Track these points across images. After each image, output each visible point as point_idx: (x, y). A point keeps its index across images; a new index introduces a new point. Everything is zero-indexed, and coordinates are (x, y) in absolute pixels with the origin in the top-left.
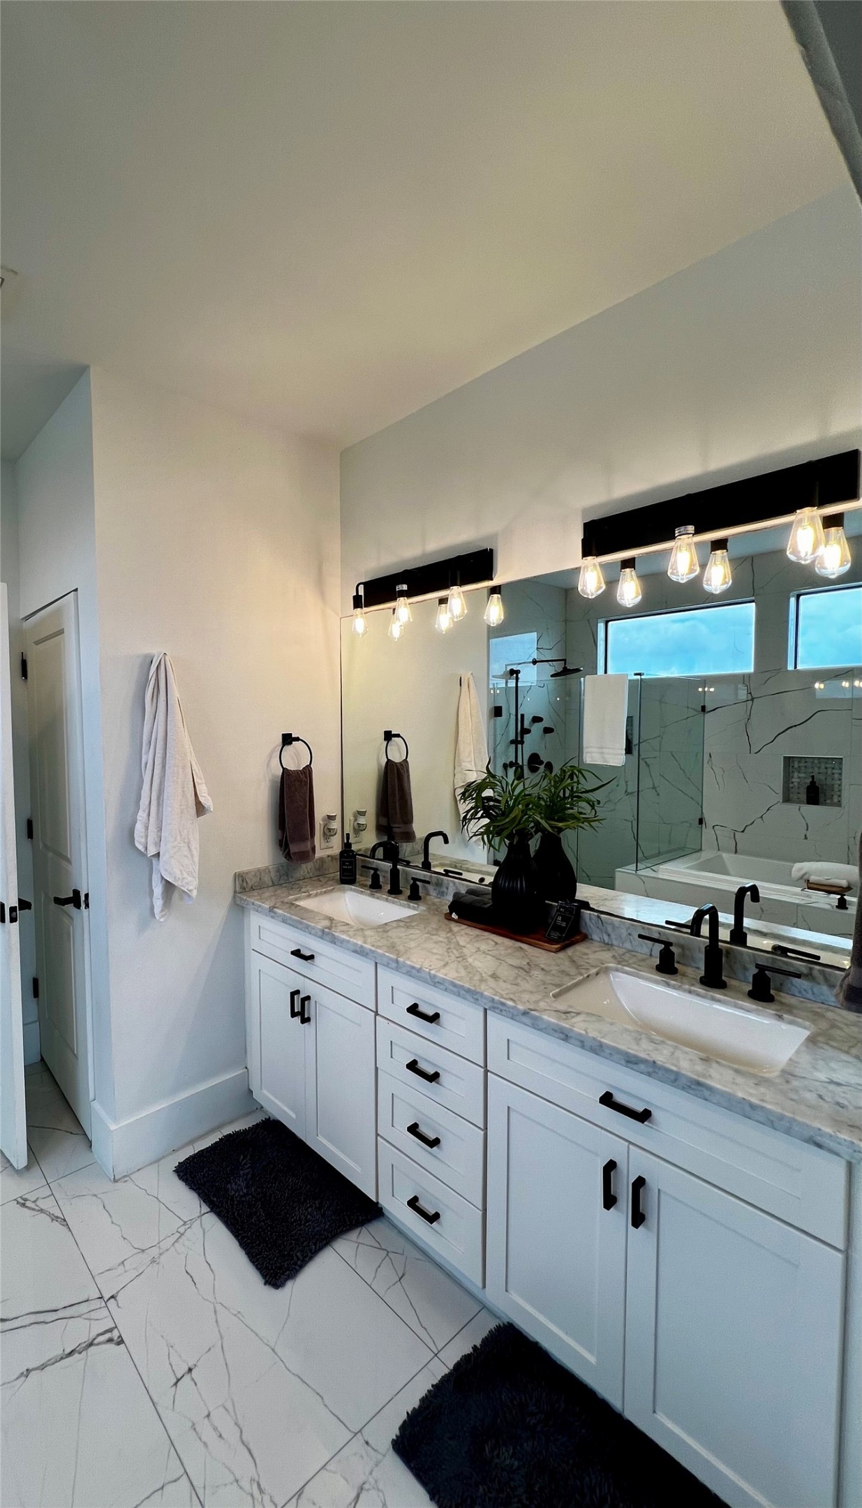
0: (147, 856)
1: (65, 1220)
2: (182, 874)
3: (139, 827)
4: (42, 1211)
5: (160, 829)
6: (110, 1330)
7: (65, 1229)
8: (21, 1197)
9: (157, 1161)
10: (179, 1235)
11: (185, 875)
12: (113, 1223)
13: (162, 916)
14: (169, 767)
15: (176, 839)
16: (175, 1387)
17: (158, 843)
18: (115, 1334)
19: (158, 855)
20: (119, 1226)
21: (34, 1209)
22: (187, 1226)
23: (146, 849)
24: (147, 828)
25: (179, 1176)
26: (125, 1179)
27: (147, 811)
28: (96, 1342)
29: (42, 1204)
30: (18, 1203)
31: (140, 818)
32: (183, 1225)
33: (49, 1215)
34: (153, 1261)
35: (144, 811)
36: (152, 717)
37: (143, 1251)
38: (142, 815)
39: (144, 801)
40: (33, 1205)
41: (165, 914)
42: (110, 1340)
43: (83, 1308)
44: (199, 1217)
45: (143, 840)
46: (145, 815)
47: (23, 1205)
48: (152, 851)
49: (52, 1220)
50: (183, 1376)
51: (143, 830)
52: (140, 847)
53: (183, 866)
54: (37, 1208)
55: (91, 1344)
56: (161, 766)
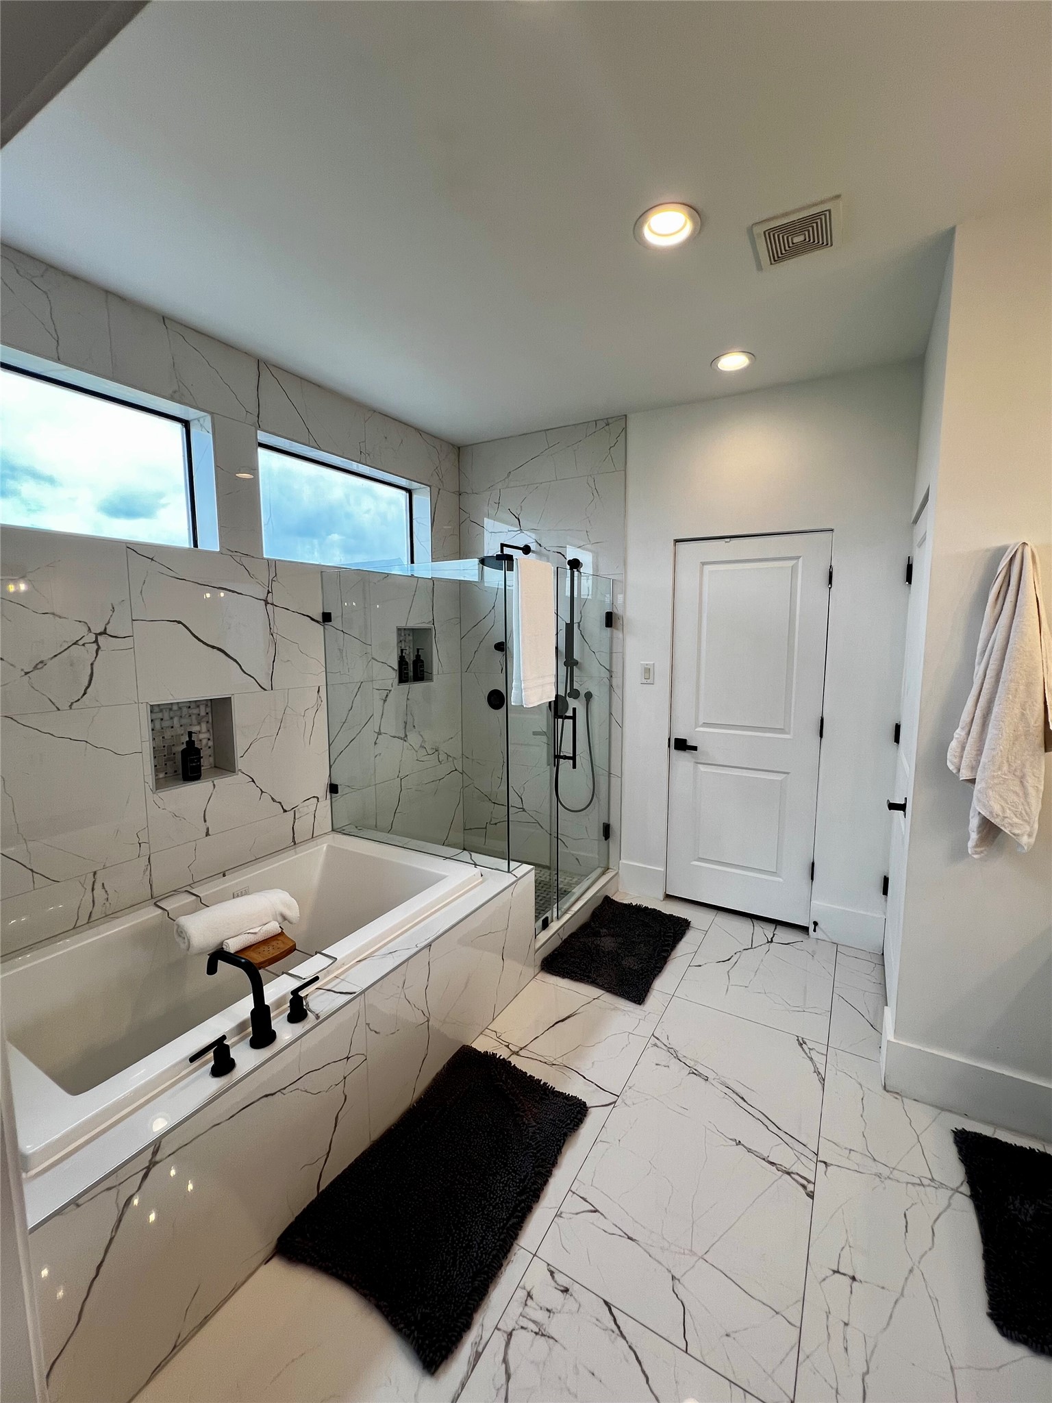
0: (958, 778)
1: (824, 1080)
2: (1004, 811)
3: (954, 744)
4: (811, 1059)
5: (980, 752)
6: (809, 1182)
7: (820, 1086)
8: (803, 1038)
9: (943, 1109)
10: (918, 1182)
11: (1008, 813)
12: (862, 1116)
13: (976, 853)
14: (1004, 682)
15: (1000, 769)
16: (831, 1272)
17: (974, 768)
18: (810, 1187)
19: (973, 781)
20: (866, 1123)
21: (806, 1054)
22: (933, 1184)
23: (959, 770)
24: (963, 748)
25: (955, 1139)
26: (898, 1097)
27: (967, 729)
28: (792, 1175)
29: (813, 1054)
30: (798, 1040)
31: (957, 736)
32: (930, 1180)
33: (815, 1066)
34: (879, 1176)
35: (962, 728)
36: (992, 621)
37: (875, 1160)
38: (959, 733)
39: (965, 717)
40: (807, 1051)
41: (982, 852)
42: (804, 1187)
43: (800, 1148)
44: (952, 1189)
45: (956, 760)
46: (963, 734)
47: (801, 1045)
48: (965, 774)
49: (815, 1072)
50: (844, 1275)
51: (959, 750)
52: (951, 767)
53: (1007, 803)
54: (809, 1054)
55: (789, 1174)
56: (993, 680)
